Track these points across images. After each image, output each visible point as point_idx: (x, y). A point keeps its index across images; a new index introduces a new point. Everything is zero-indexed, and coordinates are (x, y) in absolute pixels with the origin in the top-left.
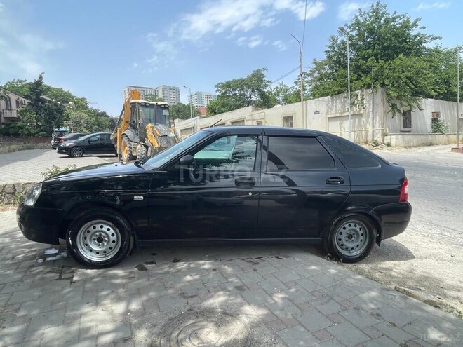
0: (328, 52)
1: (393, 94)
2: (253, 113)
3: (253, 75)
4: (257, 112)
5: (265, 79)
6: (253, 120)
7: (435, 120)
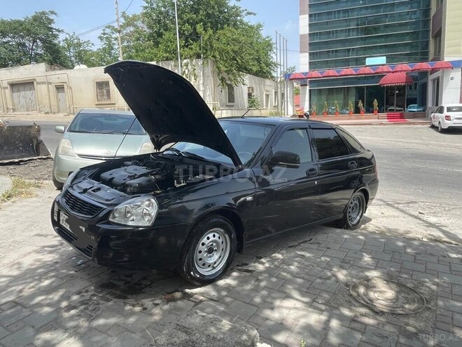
0: (146, 8)
1: (223, 69)
2: (48, 73)
3: (35, 19)
4: (53, 73)
5: (53, 26)
6: (49, 83)
7: (250, 95)
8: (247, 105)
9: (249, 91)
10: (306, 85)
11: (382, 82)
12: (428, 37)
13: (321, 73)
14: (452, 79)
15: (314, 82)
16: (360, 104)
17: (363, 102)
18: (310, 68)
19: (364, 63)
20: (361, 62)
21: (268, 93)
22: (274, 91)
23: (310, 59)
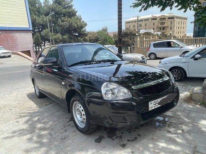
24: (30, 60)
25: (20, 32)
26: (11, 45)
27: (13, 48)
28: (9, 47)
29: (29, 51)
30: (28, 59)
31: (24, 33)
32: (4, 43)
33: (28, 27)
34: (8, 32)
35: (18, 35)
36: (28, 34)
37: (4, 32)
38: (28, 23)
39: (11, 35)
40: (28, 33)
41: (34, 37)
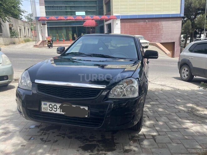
7: (10, 29)
8: (9, 35)
9: (10, 26)
10: (45, 24)
11: (84, 24)
12: (102, 4)
13: (57, 18)
14: (117, 24)
15: (50, 23)
16: (75, 36)
17: (76, 35)
18: (46, 15)
19: (75, 14)
20: (73, 13)
21: (20, 28)
22: (23, 27)
23: (46, 9)
24: (166, 53)
25: (168, 20)
26: (155, 34)
27: (156, 38)
28: (152, 37)
29: (173, 43)
30: (164, 52)
31: (172, 21)
32: (148, 33)
33: (179, 13)
34: (155, 20)
35: (164, 23)
36: (177, 23)
37: (150, 20)
38: (180, 8)
39: (157, 23)
40: (177, 20)
41: (184, 25)
